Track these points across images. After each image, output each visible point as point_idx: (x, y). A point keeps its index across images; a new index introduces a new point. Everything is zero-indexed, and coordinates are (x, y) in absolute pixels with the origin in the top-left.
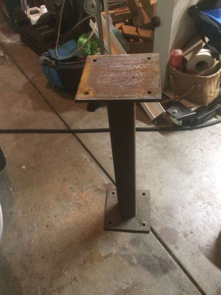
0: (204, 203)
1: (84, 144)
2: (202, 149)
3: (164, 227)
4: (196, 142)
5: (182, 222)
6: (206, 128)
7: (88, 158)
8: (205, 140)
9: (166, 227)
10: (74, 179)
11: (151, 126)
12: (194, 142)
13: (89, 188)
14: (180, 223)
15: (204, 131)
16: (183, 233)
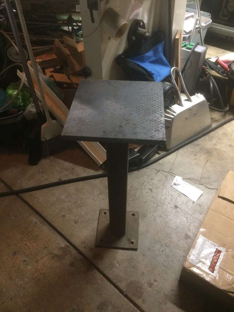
0: (162, 245)
1: (31, 204)
2: (152, 189)
3: (129, 282)
4: (144, 182)
5: (145, 272)
6: (151, 165)
7: (38, 221)
8: (153, 179)
9: (131, 282)
10: (26, 249)
11: (99, 172)
12: (143, 182)
13: (44, 257)
14: (143, 273)
15: (150, 169)
16: (147, 284)
